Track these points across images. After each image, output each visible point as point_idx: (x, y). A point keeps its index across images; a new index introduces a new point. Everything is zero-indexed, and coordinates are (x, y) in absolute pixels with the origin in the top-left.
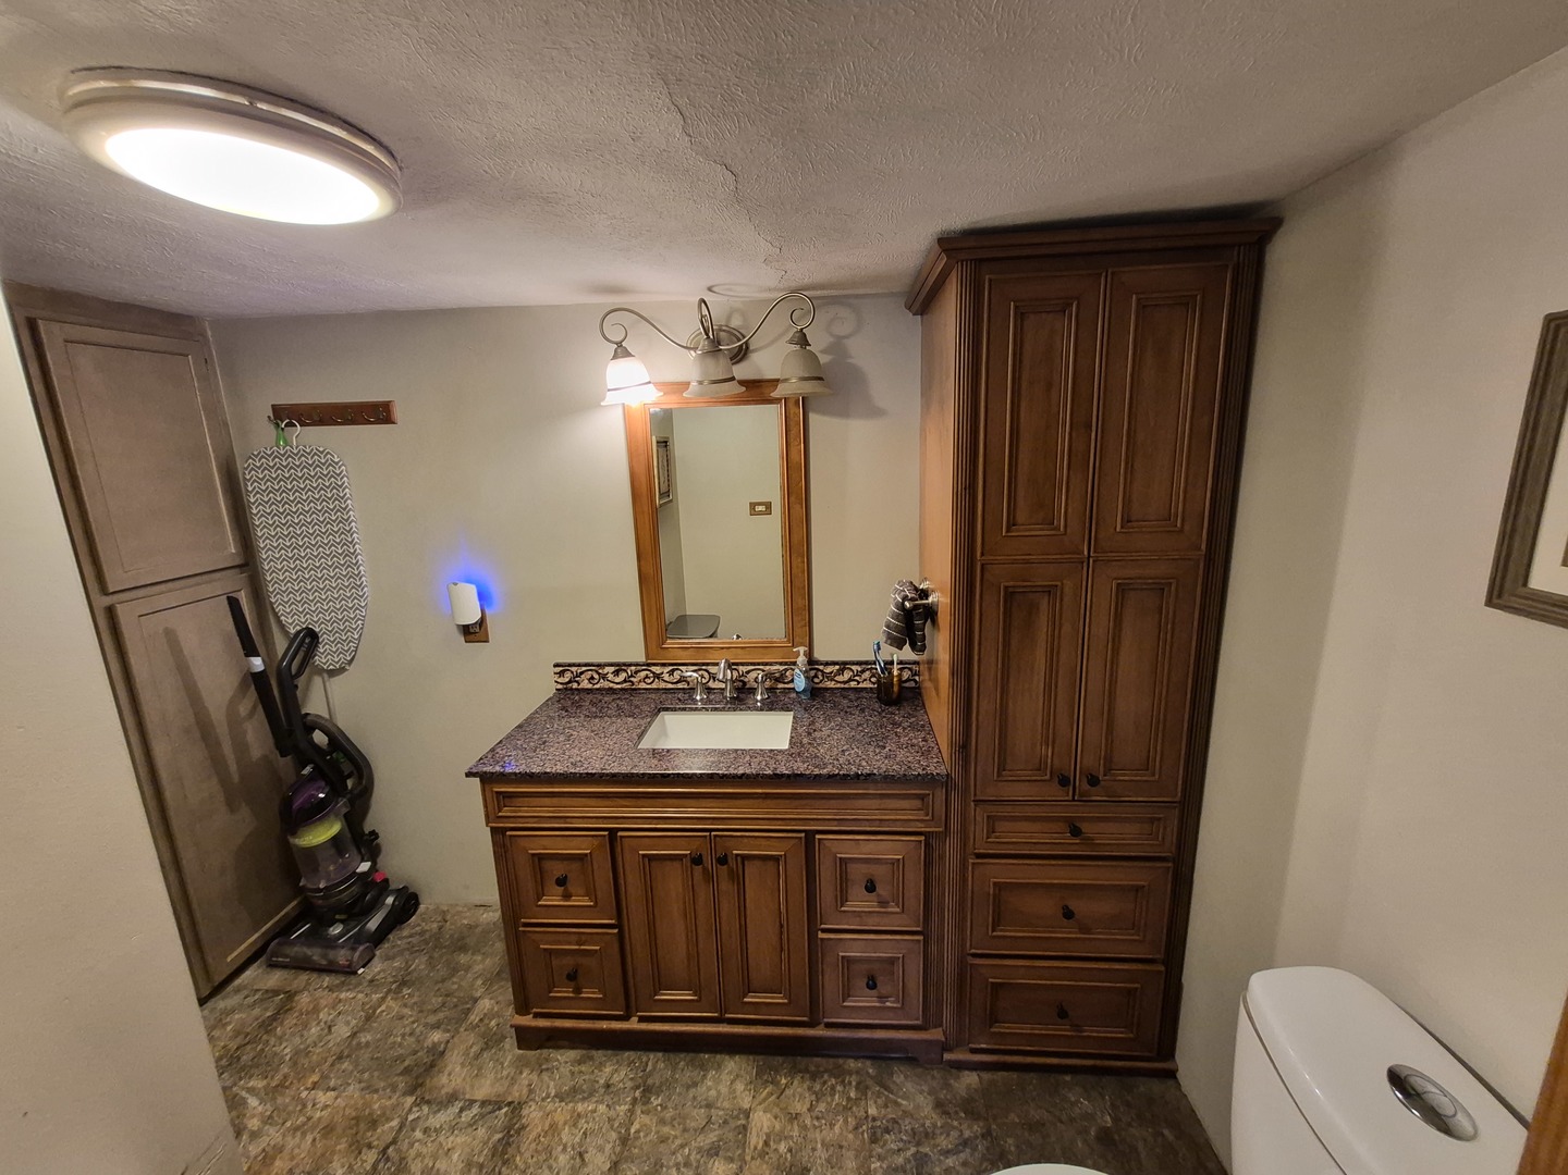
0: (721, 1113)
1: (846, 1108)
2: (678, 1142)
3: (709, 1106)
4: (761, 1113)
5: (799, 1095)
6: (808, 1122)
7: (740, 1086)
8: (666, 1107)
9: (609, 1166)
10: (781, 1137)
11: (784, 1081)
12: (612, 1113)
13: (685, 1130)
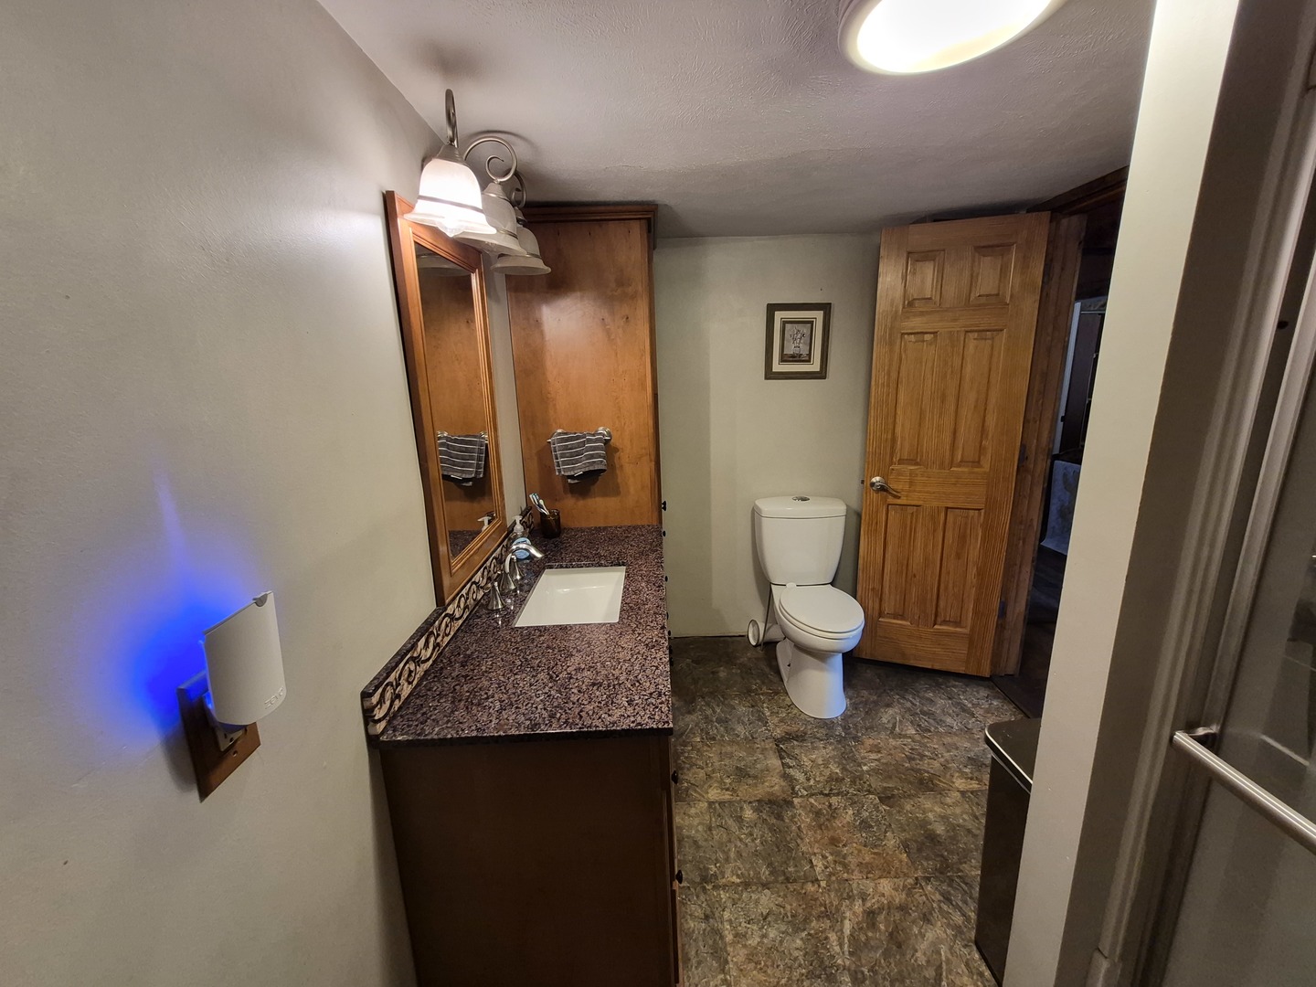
0: (713, 819)
1: (698, 751)
2: (739, 844)
3: (710, 829)
4: (710, 795)
5: (691, 776)
6: (710, 769)
7: (693, 811)
8: (716, 859)
9: (766, 890)
10: (721, 782)
11: (686, 784)
12: (729, 904)
13: (730, 841)
